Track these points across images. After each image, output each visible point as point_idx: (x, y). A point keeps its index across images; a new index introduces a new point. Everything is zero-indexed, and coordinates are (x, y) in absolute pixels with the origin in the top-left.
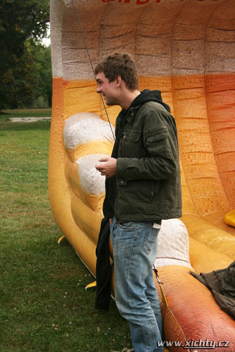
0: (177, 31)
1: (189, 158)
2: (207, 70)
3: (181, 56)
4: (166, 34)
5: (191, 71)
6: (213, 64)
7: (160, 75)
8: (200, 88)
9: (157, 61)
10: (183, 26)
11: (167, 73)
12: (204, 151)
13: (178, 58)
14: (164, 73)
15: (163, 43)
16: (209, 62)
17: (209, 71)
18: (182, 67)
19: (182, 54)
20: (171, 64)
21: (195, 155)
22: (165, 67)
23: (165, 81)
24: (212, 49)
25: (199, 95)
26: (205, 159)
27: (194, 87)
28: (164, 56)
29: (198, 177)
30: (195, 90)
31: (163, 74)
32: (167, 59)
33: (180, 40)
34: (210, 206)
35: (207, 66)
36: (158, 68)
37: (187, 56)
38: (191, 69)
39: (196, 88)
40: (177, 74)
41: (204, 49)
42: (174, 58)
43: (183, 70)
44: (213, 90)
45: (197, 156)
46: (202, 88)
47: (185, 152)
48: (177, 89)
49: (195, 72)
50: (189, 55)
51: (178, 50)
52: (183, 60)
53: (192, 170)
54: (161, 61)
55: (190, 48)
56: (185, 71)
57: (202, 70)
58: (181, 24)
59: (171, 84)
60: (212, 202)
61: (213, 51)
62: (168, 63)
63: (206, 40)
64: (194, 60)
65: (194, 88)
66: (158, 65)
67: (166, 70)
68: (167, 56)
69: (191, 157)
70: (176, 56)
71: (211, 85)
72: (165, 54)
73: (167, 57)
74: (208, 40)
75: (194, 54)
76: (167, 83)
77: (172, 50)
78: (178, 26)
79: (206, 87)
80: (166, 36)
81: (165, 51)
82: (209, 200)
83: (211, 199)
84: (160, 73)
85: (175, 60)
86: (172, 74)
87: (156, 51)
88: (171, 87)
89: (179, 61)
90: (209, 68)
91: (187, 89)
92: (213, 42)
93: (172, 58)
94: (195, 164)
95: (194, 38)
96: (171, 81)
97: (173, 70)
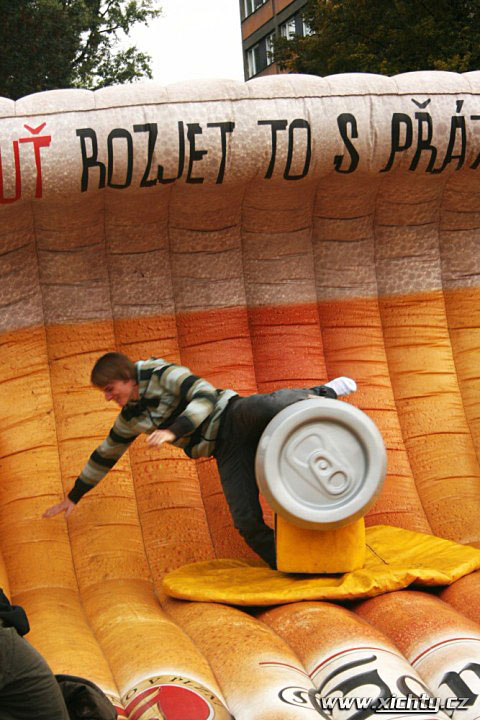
0: (113, 238)
1: (146, 471)
2: (180, 305)
3: (127, 283)
4: (93, 245)
5: (149, 309)
6: (189, 294)
7: (90, 319)
8: (168, 338)
9: (81, 294)
10: (121, 228)
11: (104, 315)
12: (176, 457)
13: (122, 286)
14: (98, 315)
15: (89, 261)
16: (181, 290)
17: (184, 307)
18: (130, 302)
19: (127, 279)
20: (111, 298)
21: (157, 466)
22: (99, 305)
23: (101, 331)
24: (185, 267)
25: (167, 351)
26: (176, 472)
27: (156, 338)
28: (94, 285)
29: (159, 507)
30: (157, 343)
31: (96, 318)
32: (100, 289)
33: (121, 254)
34: (174, 561)
35: (179, 299)
36: (85, 307)
37: (138, 282)
38: (149, 305)
39: (160, 339)
40: (122, 315)
41: (171, 267)
42: (115, 287)
43: (134, 309)
44: (193, 343)
45: (161, 467)
46: (172, 338)
47: (138, 461)
48: (125, 344)
49: (157, 311)
50: (141, 279)
51: (120, 272)
52: (131, 289)
53: (151, 494)
54: (91, 294)
55: (142, 267)
56: (137, 309)
57: (170, 306)
58: (118, 226)
59: (112, 336)
60: (179, 553)
61: (187, 268)
62: (103, 297)
63: (170, 250)
64: (152, 288)
65: (156, 340)
66: (84, 302)
67: (101, 310)
68: (100, 283)
69: (150, 469)
70: (118, 283)
71: (189, 332)
72: (96, 281)
73: (102, 286)
74: (175, 250)
75: (152, 277)
76: (107, 334)
77: (109, 272)
78: (111, 230)
79: (181, 336)
80: (92, 248)
81: (95, 274)
82: (174, 549)
83: (178, 548)
84: (89, 315)
85: (116, 290)
86: (113, 317)
87: (78, 276)
88: (113, 341)
89: (124, 291)
90: (182, 300)
91: (143, 342)
92: (185, 253)
93: (111, 287)
94: (157, 483)
95: (147, 249)
96: (111, 330)
97: (116, 310)
